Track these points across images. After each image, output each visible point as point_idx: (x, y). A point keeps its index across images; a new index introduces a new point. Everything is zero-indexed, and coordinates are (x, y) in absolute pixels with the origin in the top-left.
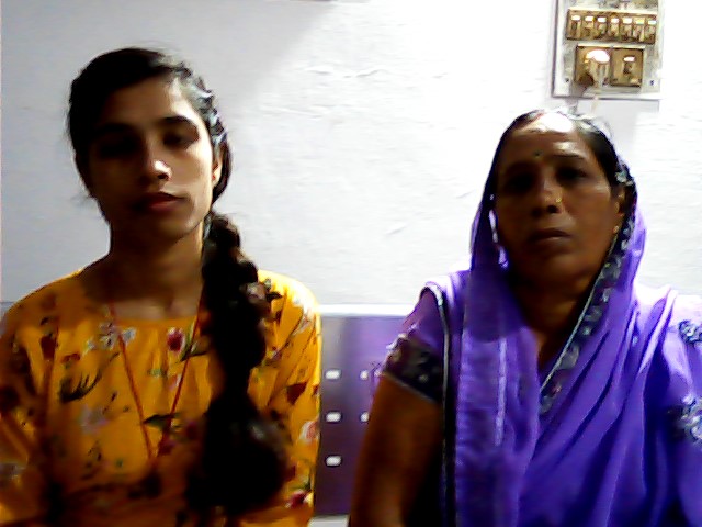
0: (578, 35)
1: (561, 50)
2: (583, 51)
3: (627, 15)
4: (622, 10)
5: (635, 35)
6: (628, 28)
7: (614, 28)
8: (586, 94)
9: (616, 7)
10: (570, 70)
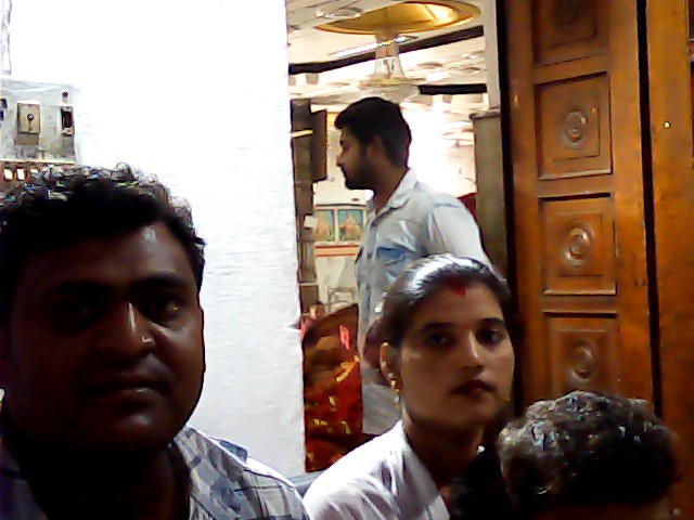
3: (46, 164)
4: (40, 160)
9: (34, 157)
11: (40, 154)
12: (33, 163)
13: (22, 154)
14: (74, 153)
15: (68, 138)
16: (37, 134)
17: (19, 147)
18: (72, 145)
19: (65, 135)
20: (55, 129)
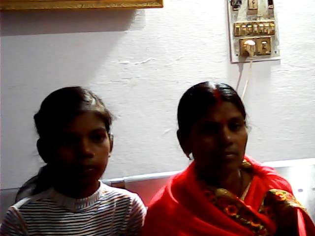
0: (239, 34)
1: (232, 42)
2: (243, 41)
3: (261, 23)
5: (265, 31)
6: (262, 29)
7: (256, 29)
8: (246, 61)
9: (256, 20)
10: (238, 50)
11: (258, 18)
12: (255, 23)
13: (250, 19)
14: (274, 17)
15: (271, 10)
16: (257, 9)
17: (249, 16)
18: (273, 13)
20: (265, 7)
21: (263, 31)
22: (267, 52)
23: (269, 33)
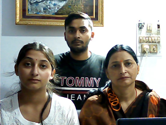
0: (142, 42)
1: (138, 46)
2: (143, 46)
3: (153, 37)
5: (155, 41)
6: (153, 40)
7: (150, 40)
8: (144, 55)
9: (150, 35)
10: (140, 50)
11: (152, 35)
12: (150, 37)
13: (148, 35)
14: (160, 34)
15: (159, 31)
16: (151, 30)
17: (147, 33)
18: (159, 32)
19: (158, 30)
20: (156, 29)
21: (154, 41)
22: (155, 52)
23: (157, 42)
